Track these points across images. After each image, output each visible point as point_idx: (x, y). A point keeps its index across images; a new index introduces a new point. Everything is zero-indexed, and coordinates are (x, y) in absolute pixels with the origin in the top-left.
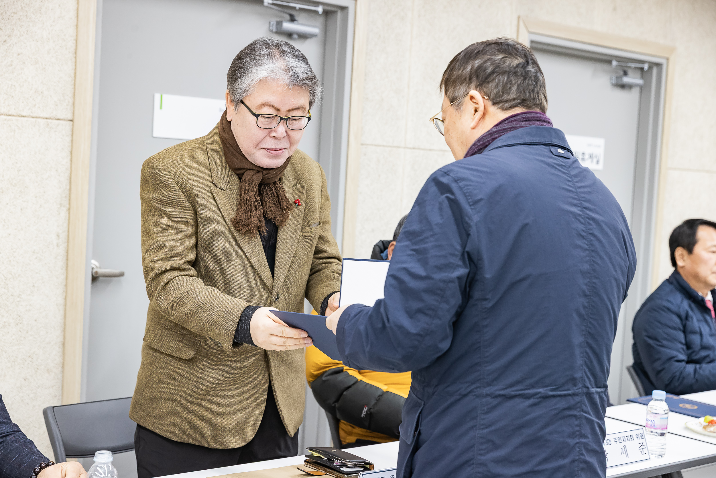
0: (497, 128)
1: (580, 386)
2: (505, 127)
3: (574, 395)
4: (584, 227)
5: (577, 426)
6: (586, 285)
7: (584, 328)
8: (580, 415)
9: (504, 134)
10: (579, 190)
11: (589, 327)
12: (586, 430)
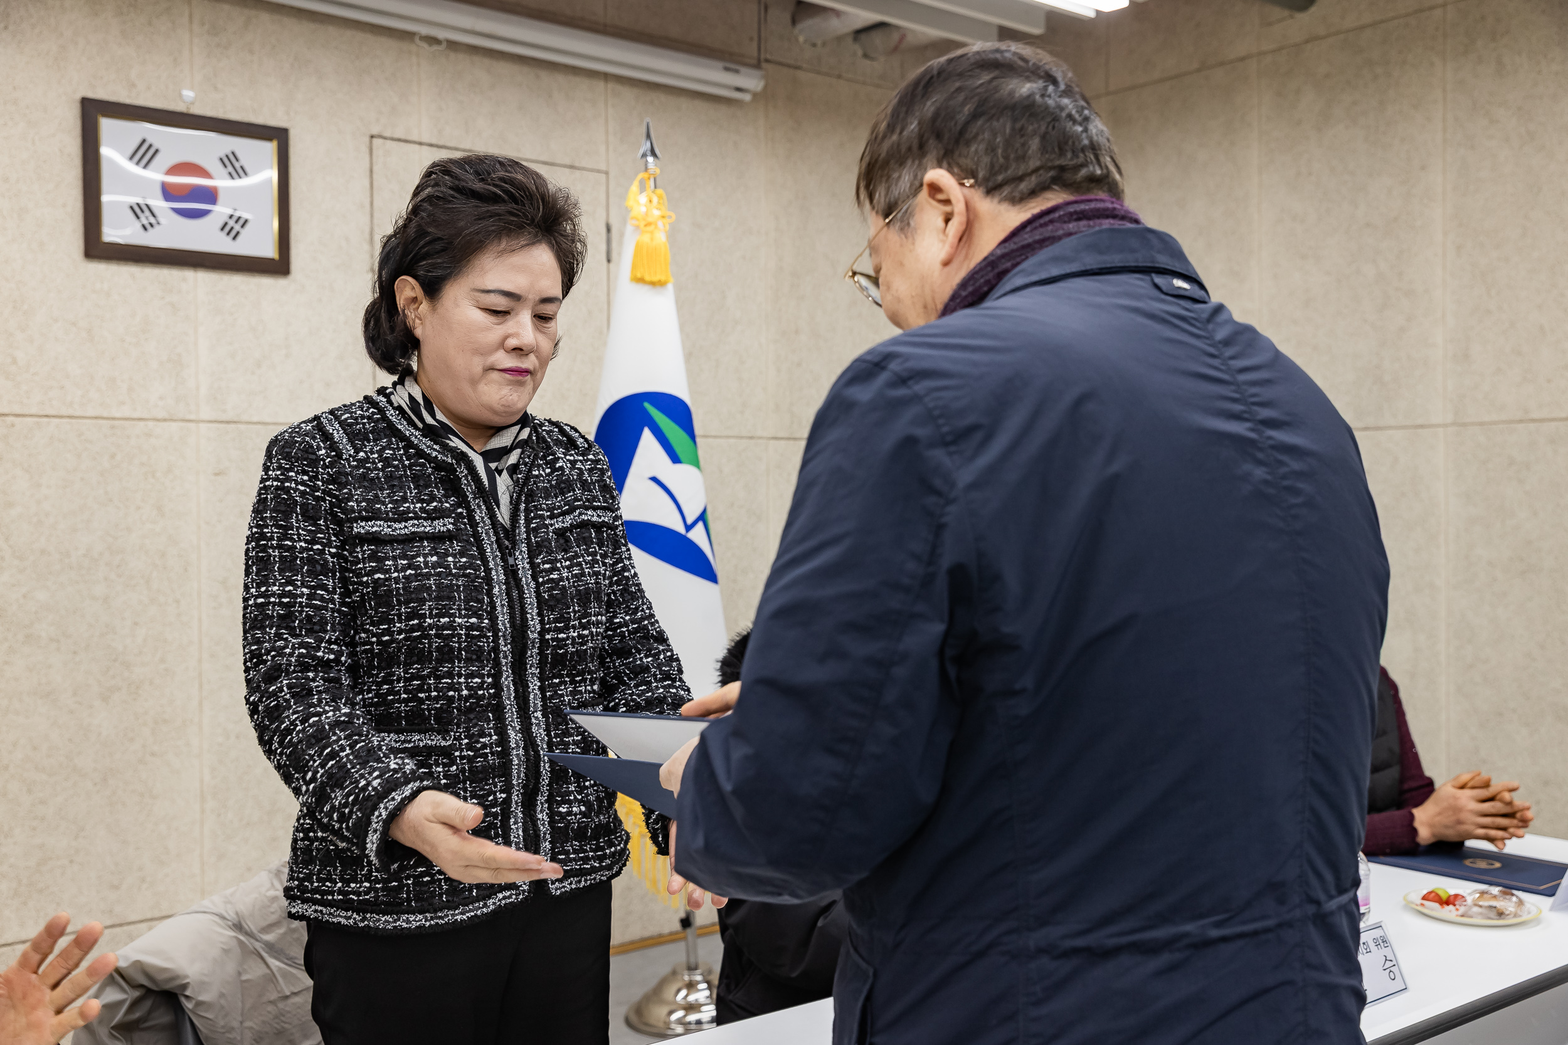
1: (1297, 900)
3: (1280, 926)
8: (1305, 979)
9: (1027, 258)
10: (1242, 377)
11: (1315, 742)
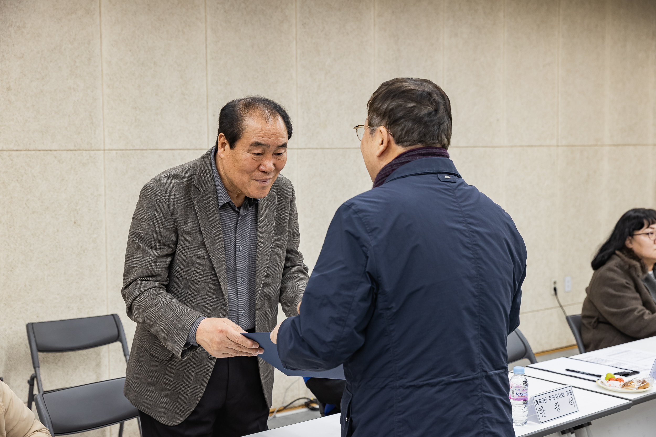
0: (396, 161)
1: (479, 371)
2: (402, 161)
3: (474, 379)
4: (469, 240)
5: (480, 404)
6: (474, 287)
7: (476, 323)
8: (481, 395)
9: (399, 167)
10: (464, 209)
11: (482, 322)
12: (489, 406)
